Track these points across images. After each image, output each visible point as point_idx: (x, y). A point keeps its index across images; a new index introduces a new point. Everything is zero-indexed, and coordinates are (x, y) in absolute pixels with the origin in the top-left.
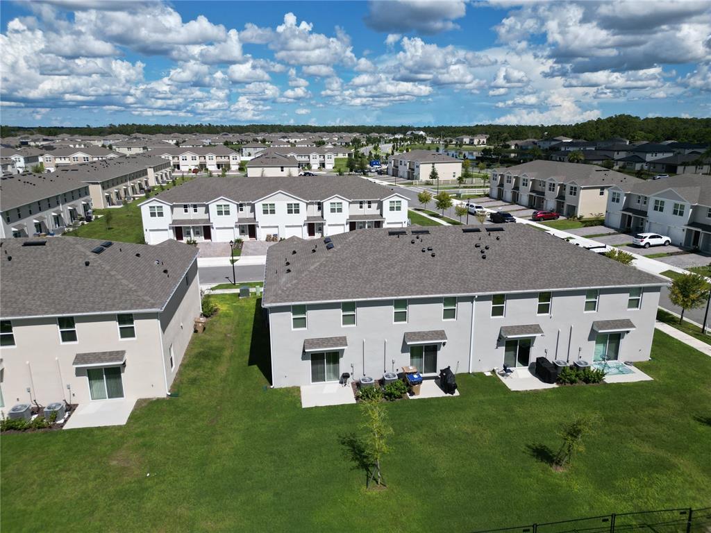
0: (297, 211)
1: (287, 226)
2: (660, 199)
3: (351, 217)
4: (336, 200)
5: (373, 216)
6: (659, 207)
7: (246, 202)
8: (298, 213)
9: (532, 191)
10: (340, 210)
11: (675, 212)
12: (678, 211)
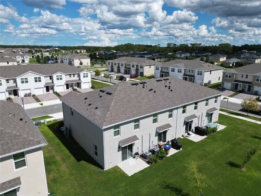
0: (40, 81)
1: (35, 89)
2: (173, 68)
3: (67, 81)
4: (59, 74)
5: (76, 80)
6: (173, 70)
7: (11, 78)
8: (41, 81)
9: (125, 68)
10: (61, 79)
11: (179, 72)
12: (180, 71)
